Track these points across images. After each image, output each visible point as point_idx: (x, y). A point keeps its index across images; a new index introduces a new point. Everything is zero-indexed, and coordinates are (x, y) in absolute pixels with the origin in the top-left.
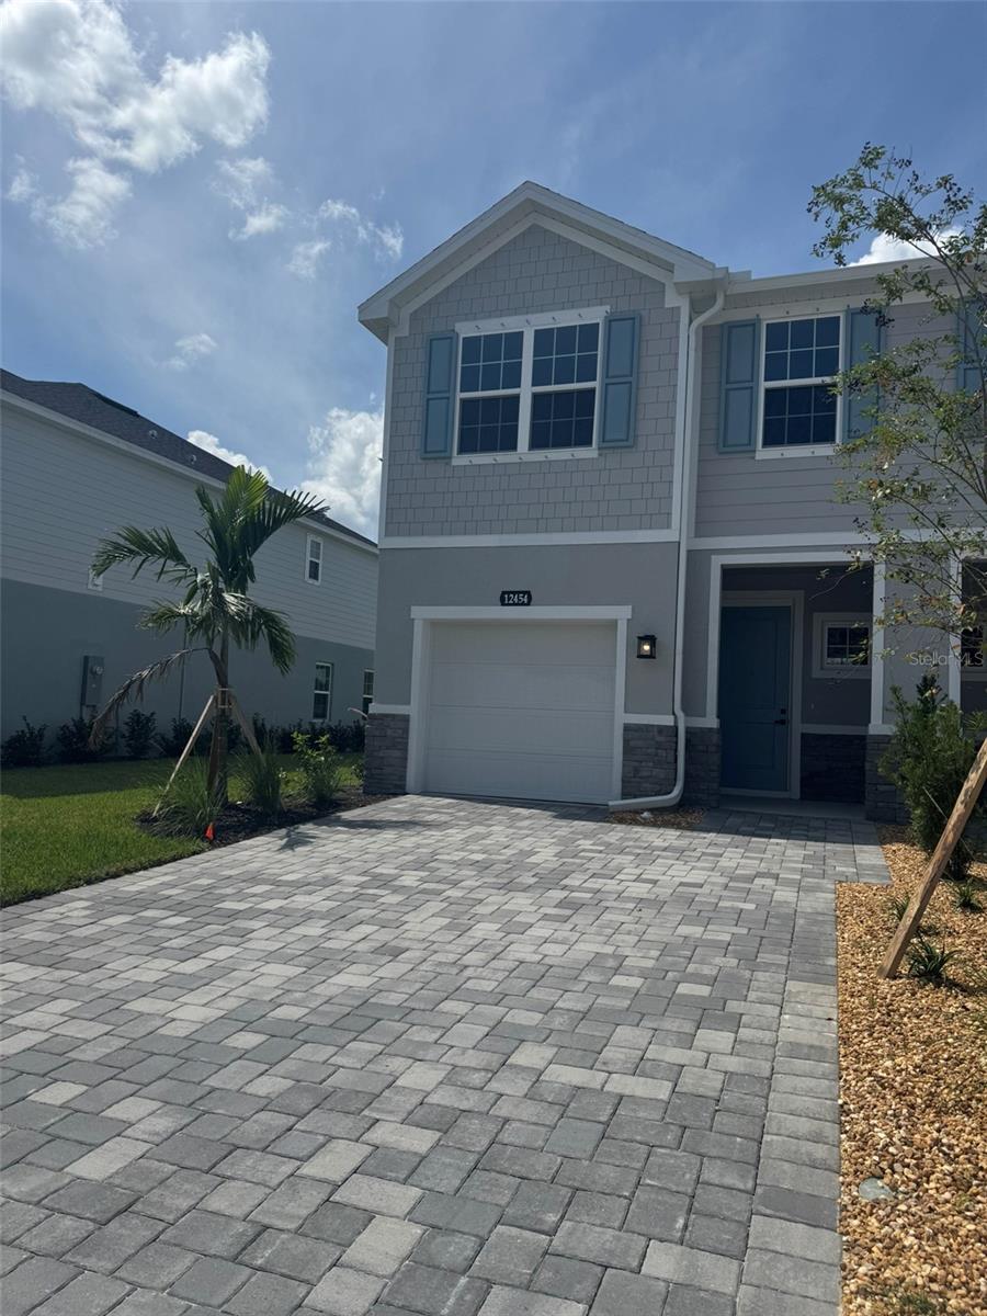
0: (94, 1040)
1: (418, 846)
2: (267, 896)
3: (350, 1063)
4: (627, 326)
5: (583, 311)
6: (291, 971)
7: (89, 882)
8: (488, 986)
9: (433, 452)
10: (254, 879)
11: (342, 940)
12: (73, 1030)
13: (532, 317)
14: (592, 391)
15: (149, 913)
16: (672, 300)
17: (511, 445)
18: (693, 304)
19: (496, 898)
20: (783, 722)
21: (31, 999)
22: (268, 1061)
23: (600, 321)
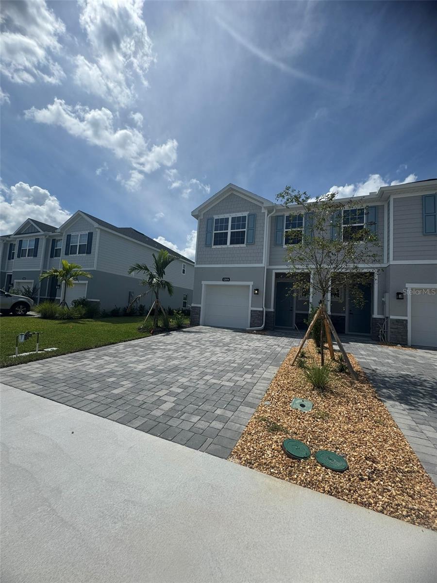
0: (120, 370)
1: (198, 337)
2: (162, 346)
3: (170, 377)
4: (253, 216)
5: (243, 213)
6: (163, 360)
7: (125, 341)
8: (203, 365)
9: (208, 245)
10: (160, 342)
11: (176, 355)
12: (116, 369)
13: (231, 214)
14: (245, 231)
15: (136, 348)
16: (263, 211)
17: (226, 244)
18: (268, 211)
19: (212, 348)
20: (291, 310)
21: (109, 363)
22: (153, 376)
23: (247, 215)
